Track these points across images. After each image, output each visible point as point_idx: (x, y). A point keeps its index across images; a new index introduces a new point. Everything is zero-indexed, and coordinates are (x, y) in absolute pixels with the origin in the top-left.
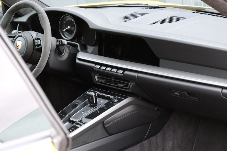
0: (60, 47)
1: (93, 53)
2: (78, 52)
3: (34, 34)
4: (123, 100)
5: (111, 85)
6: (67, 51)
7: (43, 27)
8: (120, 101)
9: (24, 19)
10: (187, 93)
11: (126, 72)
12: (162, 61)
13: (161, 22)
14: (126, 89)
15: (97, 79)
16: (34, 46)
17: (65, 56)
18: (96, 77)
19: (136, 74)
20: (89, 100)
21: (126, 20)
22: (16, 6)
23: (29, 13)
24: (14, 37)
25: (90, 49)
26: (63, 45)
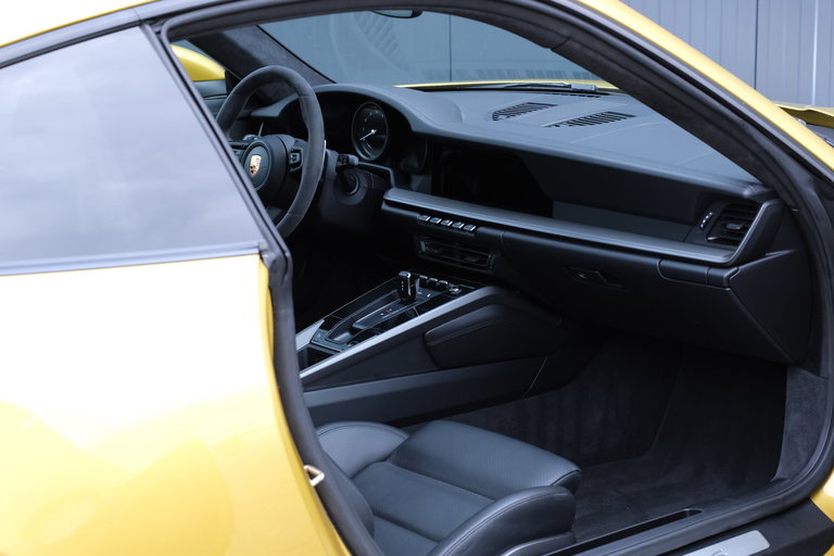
0: (346, 172)
1: (420, 190)
2: (390, 187)
3: (290, 141)
4: (472, 291)
5: (453, 261)
6: (365, 184)
7: (308, 125)
8: (464, 292)
9: (274, 111)
10: (602, 274)
11: (482, 230)
12: (557, 206)
13: (572, 123)
14: (482, 268)
15: (424, 248)
16: (288, 166)
17: (358, 195)
18: (423, 244)
19: (501, 233)
20: (399, 291)
21: (500, 117)
22: (254, 79)
23: (287, 96)
24: (246, 147)
25: (417, 181)
26: (350, 166)
